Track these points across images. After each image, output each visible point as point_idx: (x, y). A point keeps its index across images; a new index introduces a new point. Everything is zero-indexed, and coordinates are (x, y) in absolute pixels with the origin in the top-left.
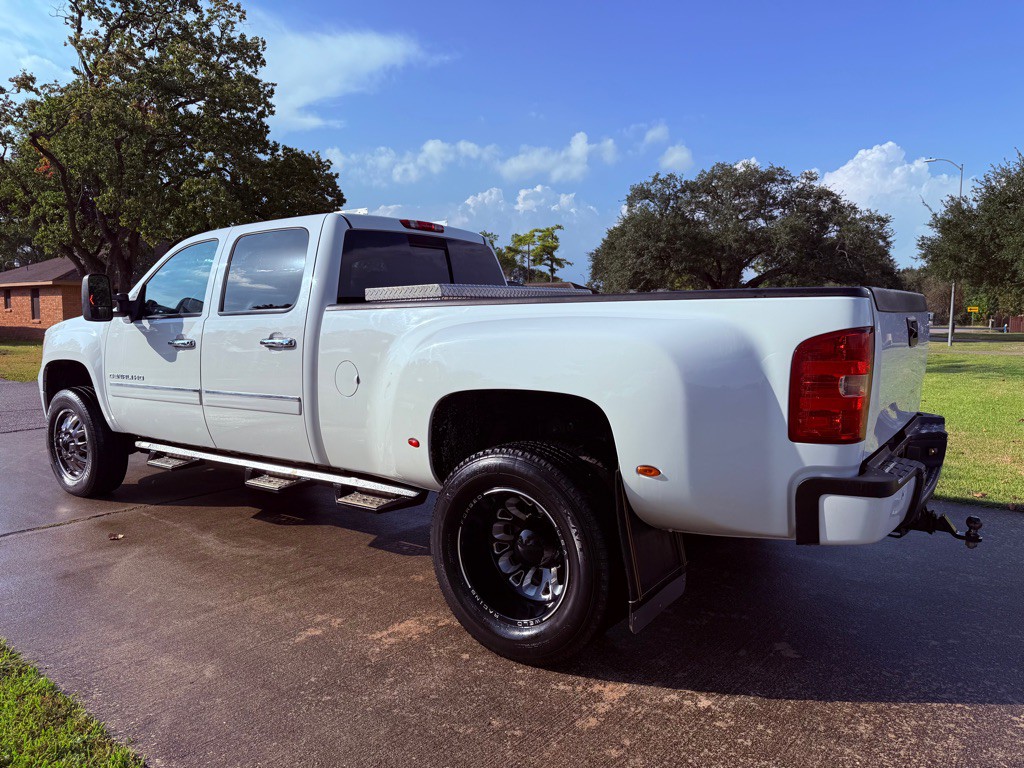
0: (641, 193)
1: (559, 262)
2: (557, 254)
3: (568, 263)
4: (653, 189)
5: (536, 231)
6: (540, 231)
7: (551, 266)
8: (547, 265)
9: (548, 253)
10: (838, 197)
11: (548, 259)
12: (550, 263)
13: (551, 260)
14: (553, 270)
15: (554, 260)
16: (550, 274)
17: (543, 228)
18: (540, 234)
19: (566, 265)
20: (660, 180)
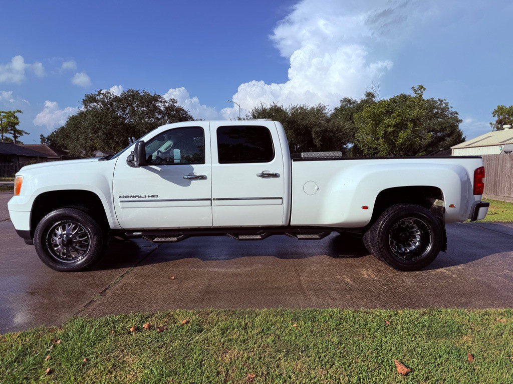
0: (91, 99)
1: (20, 132)
2: (17, 127)
3: (26, 133)
4: (98, 98)
5: (3, 112)
6: (5, 113)
7: (14, 134)
8: (11, 133)
9: (12, 126)
10: (186, 112)
11: (12, 130)
12: (13, 132)
13: (14, 131)
14: (15, 137)
15: (16, 131)
16: (13, 139)
17: (7, 111)
18: (5, 114)
19: (24, 134)
20: (102, 94)
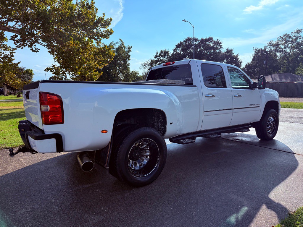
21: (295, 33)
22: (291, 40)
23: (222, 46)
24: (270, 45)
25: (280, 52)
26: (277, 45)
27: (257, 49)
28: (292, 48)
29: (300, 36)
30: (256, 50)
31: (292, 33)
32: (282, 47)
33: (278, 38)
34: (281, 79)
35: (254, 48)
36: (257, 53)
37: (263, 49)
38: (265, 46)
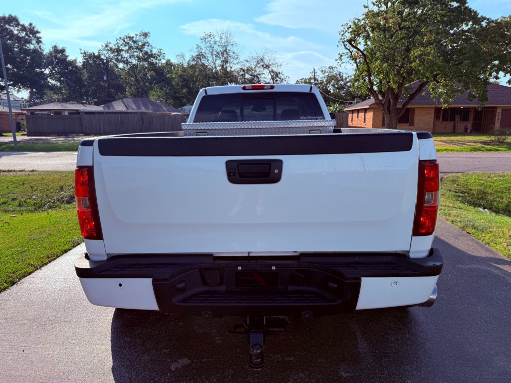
21: (140, 36)
22: (136, 45)
23: (41, 38)
24: (106, 48)
25: (124, 62)
26: (118, 51)
27: (86, 51)
28: (139, 58)
29: (148, 42)
30: (85, 53)
31: (136, 35)
32: (125, 55)
33: (117, 40)
34: (139, 108)
35: (81, 49)
36: (87, 60)
37: (96, 54)
38: (100, 50)
